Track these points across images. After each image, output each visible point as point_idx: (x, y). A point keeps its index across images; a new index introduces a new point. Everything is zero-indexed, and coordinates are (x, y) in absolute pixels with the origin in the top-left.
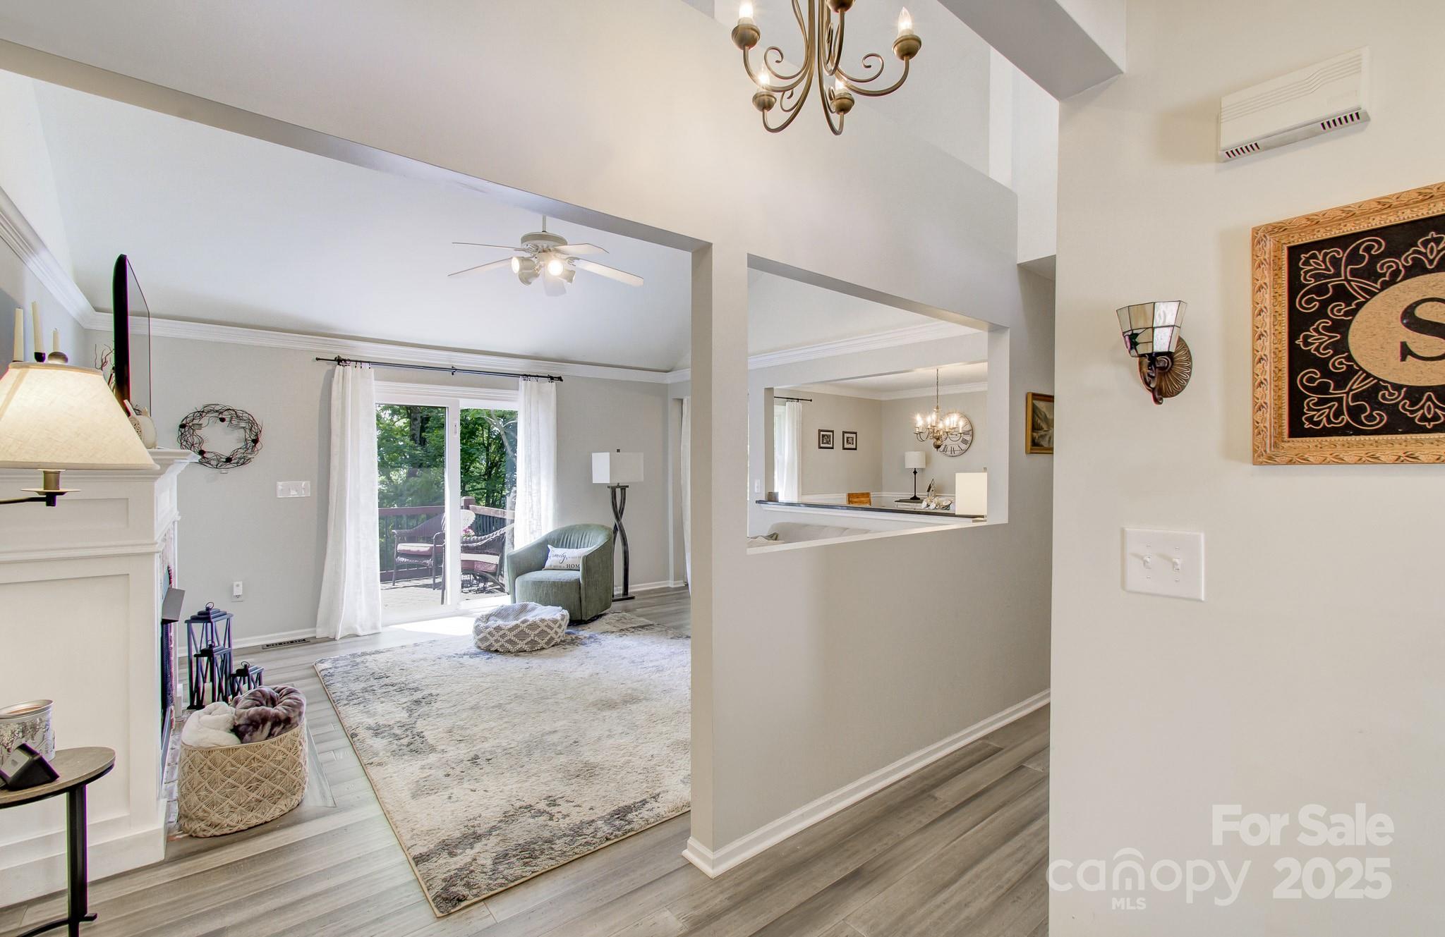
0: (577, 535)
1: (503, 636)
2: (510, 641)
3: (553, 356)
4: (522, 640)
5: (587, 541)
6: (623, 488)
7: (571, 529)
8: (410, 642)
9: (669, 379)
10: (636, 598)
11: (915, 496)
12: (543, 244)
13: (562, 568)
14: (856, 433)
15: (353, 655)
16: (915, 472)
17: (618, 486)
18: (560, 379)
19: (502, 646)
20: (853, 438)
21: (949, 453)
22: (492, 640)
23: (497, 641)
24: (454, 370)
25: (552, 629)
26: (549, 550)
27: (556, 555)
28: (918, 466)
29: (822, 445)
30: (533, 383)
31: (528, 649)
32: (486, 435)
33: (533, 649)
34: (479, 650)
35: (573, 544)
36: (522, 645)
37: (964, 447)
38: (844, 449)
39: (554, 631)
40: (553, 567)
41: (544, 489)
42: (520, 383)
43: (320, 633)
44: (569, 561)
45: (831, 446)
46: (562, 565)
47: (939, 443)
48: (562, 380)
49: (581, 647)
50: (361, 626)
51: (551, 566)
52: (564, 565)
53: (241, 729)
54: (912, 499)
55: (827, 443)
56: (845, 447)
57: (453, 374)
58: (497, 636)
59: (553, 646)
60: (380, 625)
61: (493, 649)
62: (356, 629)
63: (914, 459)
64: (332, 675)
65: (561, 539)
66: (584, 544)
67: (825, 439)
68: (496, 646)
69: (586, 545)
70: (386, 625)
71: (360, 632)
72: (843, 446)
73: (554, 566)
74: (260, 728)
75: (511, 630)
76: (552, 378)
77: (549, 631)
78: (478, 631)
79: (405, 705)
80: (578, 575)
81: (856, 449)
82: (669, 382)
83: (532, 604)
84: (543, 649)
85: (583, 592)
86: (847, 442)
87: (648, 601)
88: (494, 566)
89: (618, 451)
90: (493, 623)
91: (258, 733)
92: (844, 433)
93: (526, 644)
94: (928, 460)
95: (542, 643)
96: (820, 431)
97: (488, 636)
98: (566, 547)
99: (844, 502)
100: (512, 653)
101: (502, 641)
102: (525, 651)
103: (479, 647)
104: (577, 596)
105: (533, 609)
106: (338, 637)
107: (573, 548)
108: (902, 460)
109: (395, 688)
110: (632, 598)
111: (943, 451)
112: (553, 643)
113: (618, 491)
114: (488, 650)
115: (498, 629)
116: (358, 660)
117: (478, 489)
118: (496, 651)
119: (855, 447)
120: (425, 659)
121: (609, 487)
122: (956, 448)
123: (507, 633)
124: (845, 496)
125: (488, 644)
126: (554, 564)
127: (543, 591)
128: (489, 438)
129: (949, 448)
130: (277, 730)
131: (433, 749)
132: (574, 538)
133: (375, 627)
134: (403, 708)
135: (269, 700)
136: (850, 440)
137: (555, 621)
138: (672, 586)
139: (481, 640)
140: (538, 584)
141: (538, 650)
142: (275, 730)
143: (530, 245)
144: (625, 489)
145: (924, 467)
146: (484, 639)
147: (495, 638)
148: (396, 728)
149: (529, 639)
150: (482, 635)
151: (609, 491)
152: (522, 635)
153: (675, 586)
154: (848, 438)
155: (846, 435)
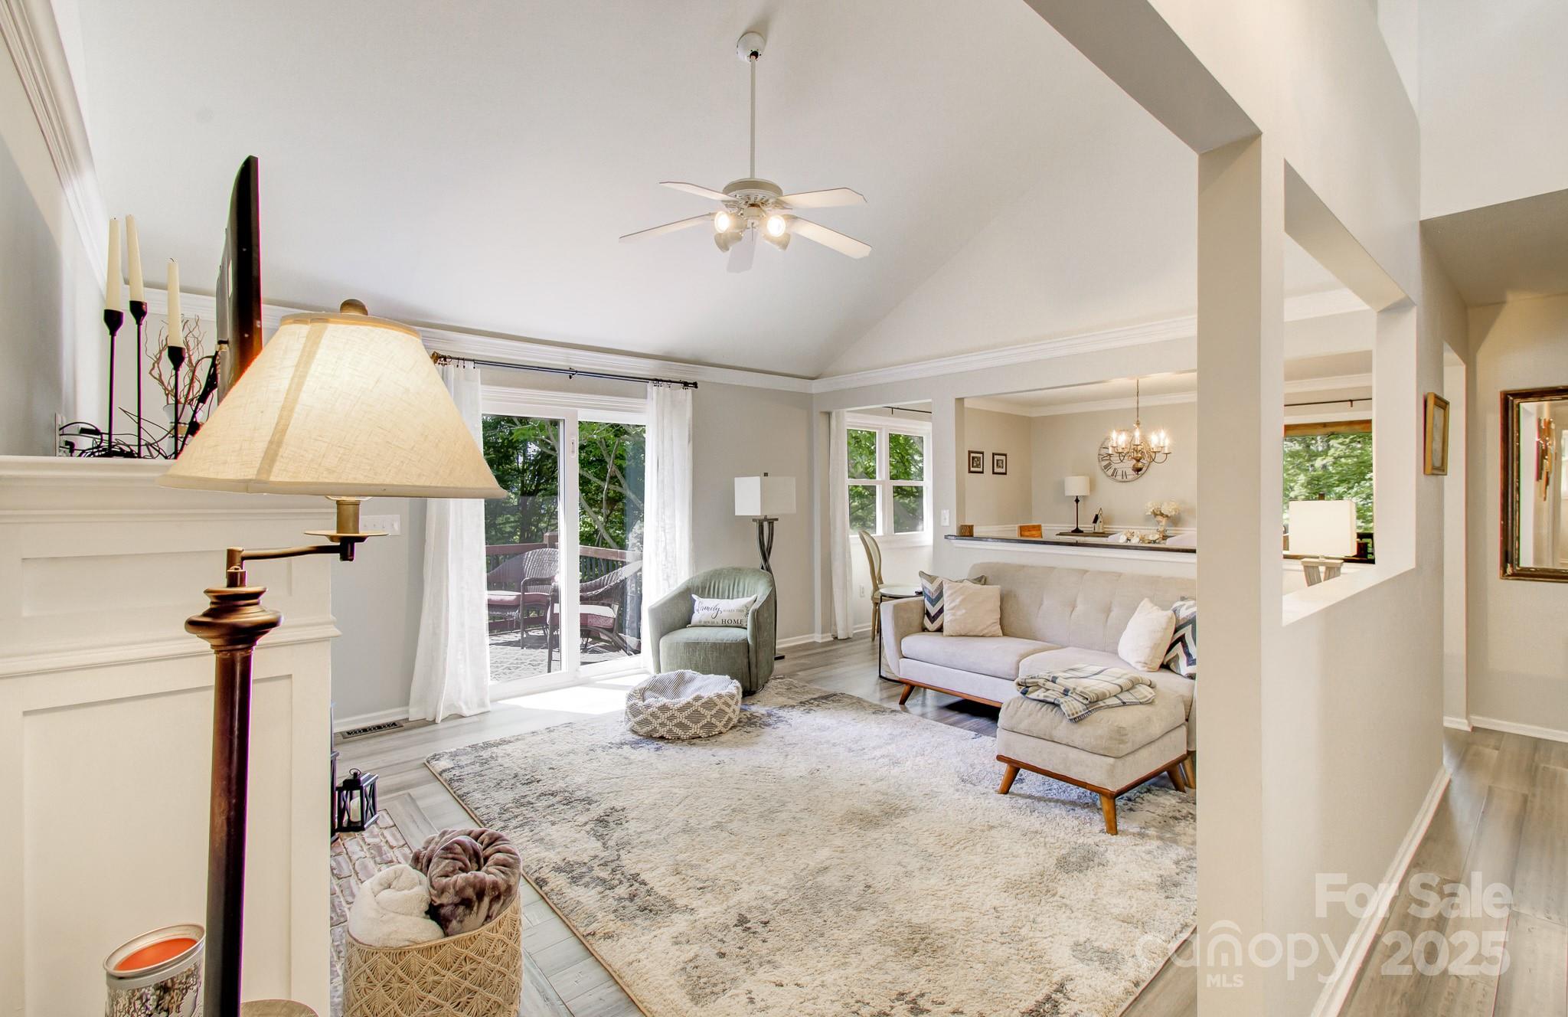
0: (726, 581)
1: (671, 718)
2: (680, 725)
3: (686, 356)
4: (696, 723)
5: (741, 589)
6: (771, 522)
7: (717, 575)
8: (539, 725)
9: (815, 387)
10: (786, 657)
11: (1077, 528)
12: (758, 195)
13: (715, 624)
14: (1005, 455)
15: (474, 747)
16: (1077, 501)
17: (766, 519)
18: (695, 385)
19: (670, 731)
20: (1002, 460)
21: (1119, 478)
22: (655, 723)
23: (662, 725)
24: (572, 373)
25: (729, 706)
26: (695, 601)
27: (704, 608)
28: (1079, 493)
29: (972, 469)
30: (664, 388)
31: (703, 735)
32: (521, 459)
33: (710, 735)
34: (637, 737)
35: (723, 593)
36: (695, 729)
38: (994, 473)
39: (732, 708)
40: (702, 624)
41: (678, 523)
42: (649, 389)
43: (415, 713)
44: (725, 615)
45: (981, 470)
46: (715, 620)
47: (1140, 465)
48: (696, 387)
49: (767, 729)
50: (466, 703)
51: (700, 622)
52: (718, 620)
53: (443, 911)
54: (1073, 532)
55: (977, 466)
56: (995, 471)
57: (570, 377)
58: (663, 717)
59: (731, 729)
60: (488, 701)
61: (657, 735)
62: (461, 708)
63: (1076, 486)
64: (460, 780)
65: (705, 587)
66: (738, 592)
67: (974, 461)
68: (662, 731)
69: (741, 594)
70: (493, 701)
71: (465, 712)
72: (993, 470)
73: (705, 622)
74: (475, 908)
75: (681, 710)
76: (686, 384)
77: (727, 709)
78: (634, 711)
79: (588, 828)
80: (746, 634)
81: (1005, 474)
82: (814, 391)
83: (689, 673)
84: (721, 733)
85: (752, 654)
86: (997, 465)
87: (802, 661)
88: (611, 621)
89: (766, 474)
90: (655, 701)
91: (473, 916)
92: (994, 455)
93: (701, 728)
94: (1093, 485)
95: (720, 726)
96: (970, 452)
97: (650, 718)
98: (713, 597)
99: (1016, 535)
100: (683, 740)
101: (670, 725)
102: (700, 737)
103: (635, 732)
104: (746, 661)
105: (691, 680)
106: (439, 720)
107: (723, 598)
108: (1061, 486)
109: (558, 798)
110: (782, 658)
111: (1112, 475)
112: (731, 725)
113: (766, 524)
114: (650, 737)
115: (664, 708)
116: (486, 754)
117: (512, 522)
118: (662, 738)
119: (1004, 471)
120: (573, 752)
121: (754, 520)
123: (677, 714)
124: (1016, 527)
125: (649, 728)
126: (704, 619)
127: (699, 655)
128: (524, 463)
129: (1120, 472)
130: (496, 907)
131: (673, 907)
132: (723, 584)
133: (482, 704)
134: (588, 833)
135: (472, 857)
136: (1000, 462)
137: (732, 696)
138: (820, 641)
139: (639, 723)
140: (693, 646)
141: (715, 735)
142: (493, 908)
143: (739, 194)
144: (773, 523)
145: (1089, 494)
146: (645, 722)
147: (659, 721)
148: (596, 868)
149: (704, 722)
150: (641, 717)
151: (756, 525)
152: (696, 716)
153: (824, 640)
154: (998, 460)
155: (996, 457)
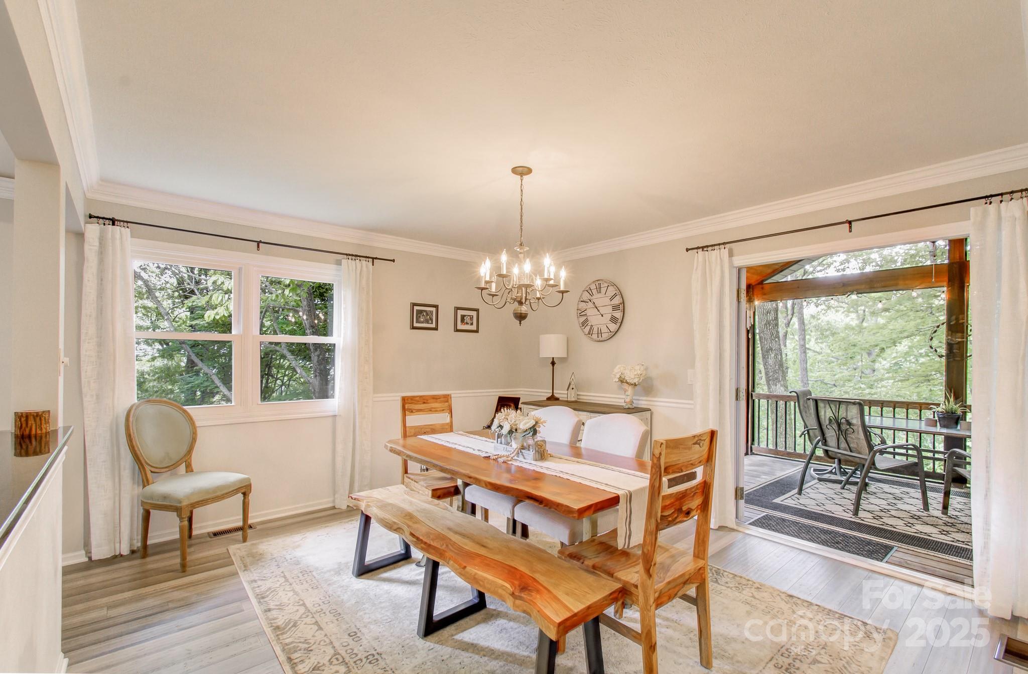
11: (553, 394)
16: (553, 363)
28: (556, 354)
37: (613, 327)
38: (456, 330)
54: (549, 399)
56: (459, 328)
63: (554, 346)
72: (455, 326)
92: (457, 309)
94: (570, 346)
96: (412, 305)
122: (604, 329)
136: (467, 319)
145: (565, 356)
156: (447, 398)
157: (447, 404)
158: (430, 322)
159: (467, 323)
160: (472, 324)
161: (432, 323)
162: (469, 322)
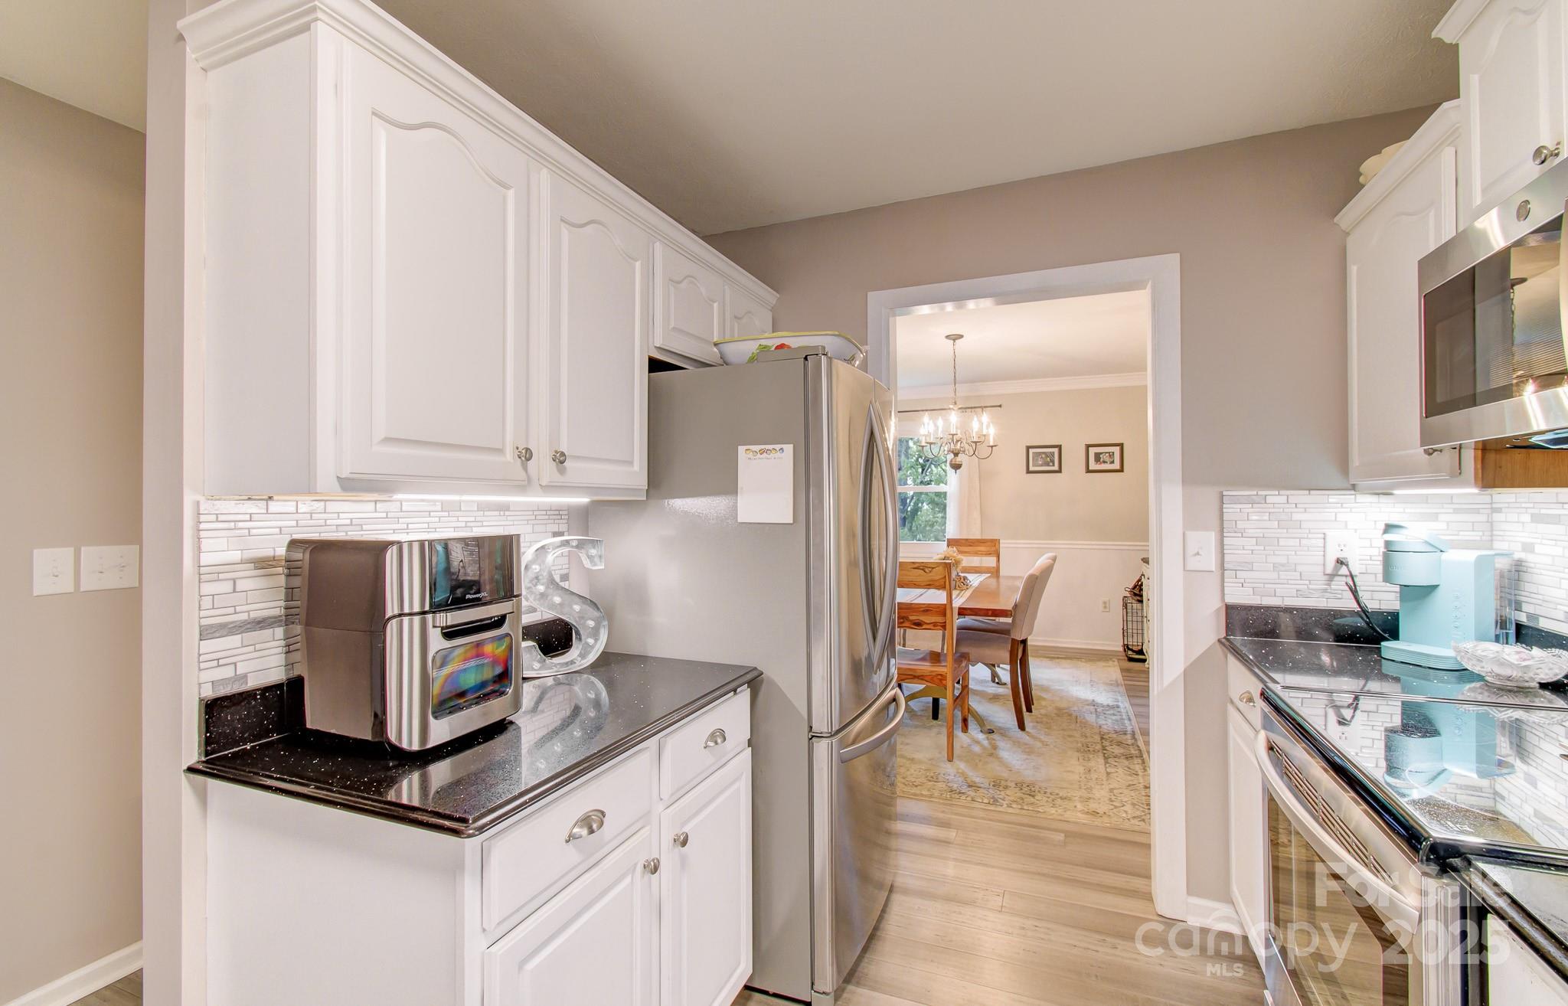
56: (1092, 468)
92: (1089, 446)
156: (995, 543)
157: (994, 549)
158: (1051, 464)
159: (1104, 462)
160: (1113, 462)
161: (1054, 465)
162: (1107, 459)
